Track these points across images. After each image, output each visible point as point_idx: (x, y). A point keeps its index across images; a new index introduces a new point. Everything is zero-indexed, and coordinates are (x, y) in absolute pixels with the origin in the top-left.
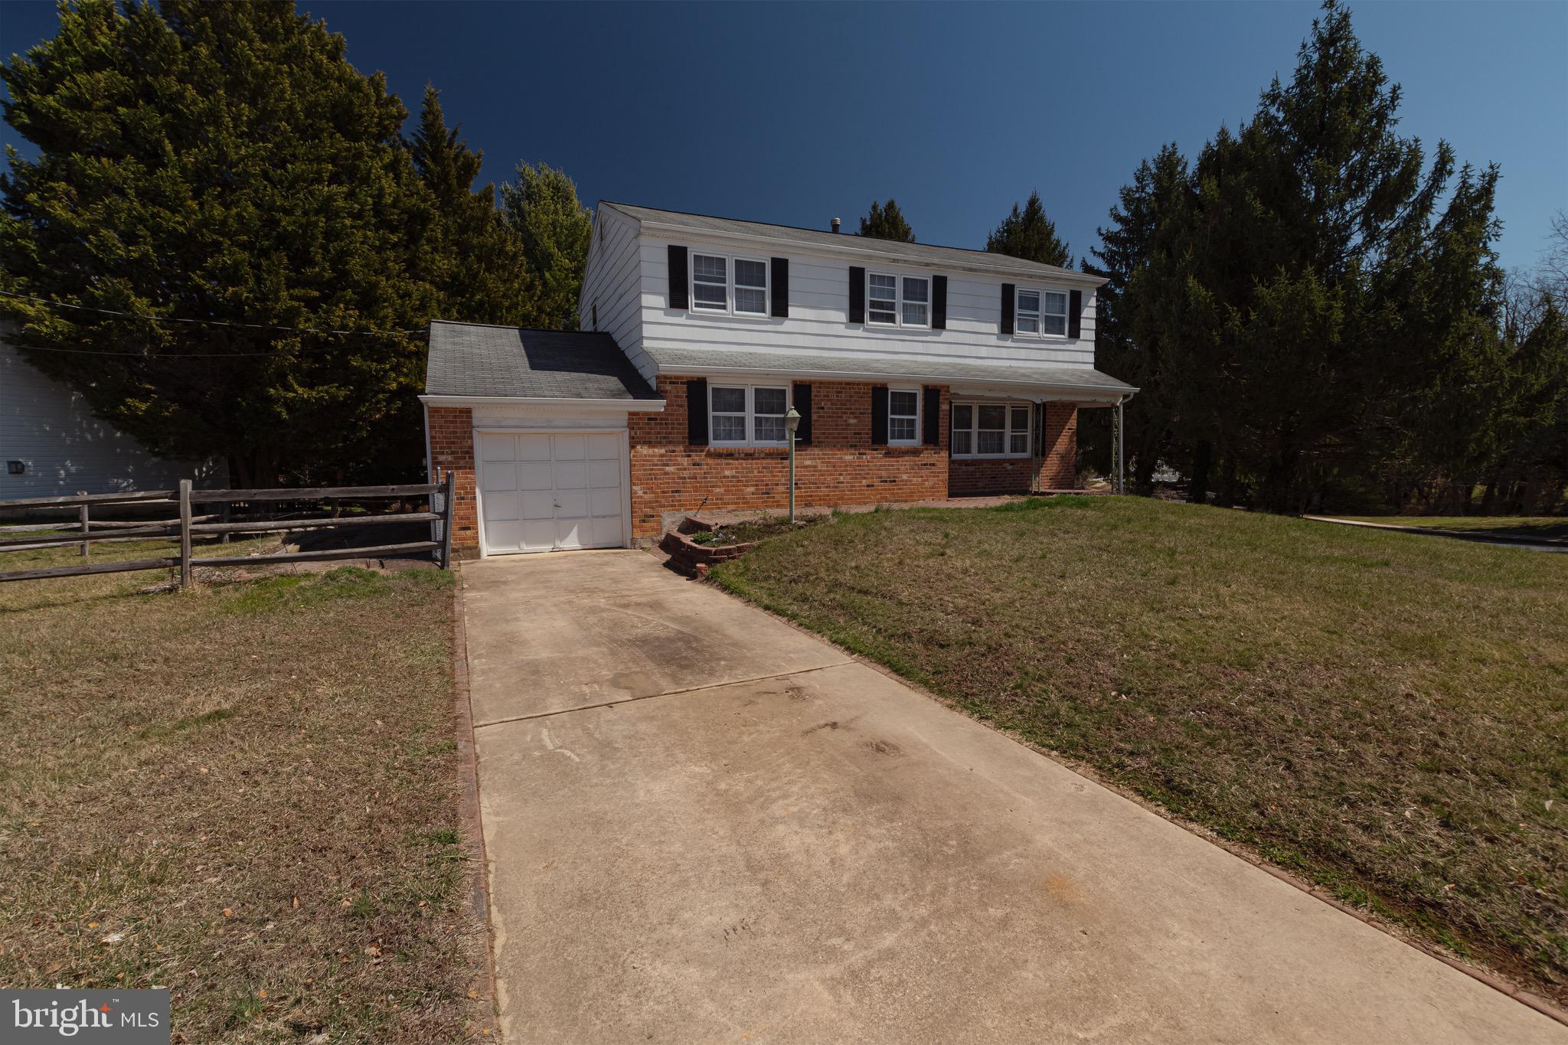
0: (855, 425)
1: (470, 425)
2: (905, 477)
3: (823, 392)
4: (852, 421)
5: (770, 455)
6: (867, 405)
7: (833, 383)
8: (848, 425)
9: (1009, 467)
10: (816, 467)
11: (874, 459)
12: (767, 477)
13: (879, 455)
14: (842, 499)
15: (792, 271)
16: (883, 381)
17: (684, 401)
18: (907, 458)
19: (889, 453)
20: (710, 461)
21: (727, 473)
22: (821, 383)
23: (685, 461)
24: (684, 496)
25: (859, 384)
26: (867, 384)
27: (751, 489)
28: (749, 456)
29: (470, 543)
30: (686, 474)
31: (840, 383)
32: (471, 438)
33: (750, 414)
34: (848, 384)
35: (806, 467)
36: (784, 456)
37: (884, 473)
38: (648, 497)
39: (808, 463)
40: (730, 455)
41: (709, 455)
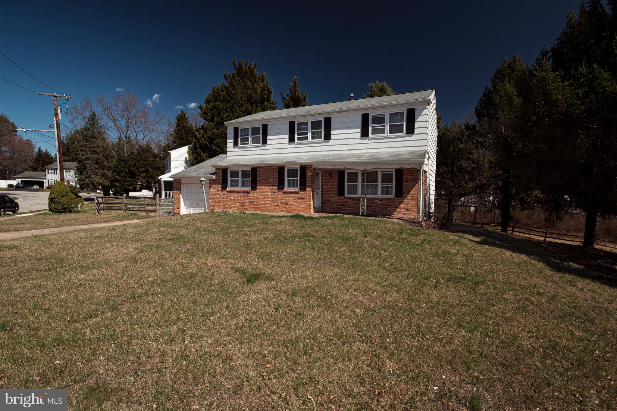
0: (272, 182)
1: (181, 183)
2: (291, 203)
3: (261, 170)
4: (271, 181)
5: (244, 192)
6: (276, 174)
7: (264, 167)
8: (269, 182)
9: (379, 202)
10: (258, 197)
11: (280, 195)
12: (243, 200)
13: (281, 193)
14: (267, 209)
15: (269, 128)
16: (283, 165)
17: (221, 175)
18: (292, 195)
19: (285, 193)
20: (227, 194)
21: (232, 198)
22: (260, 167)
23: (221, 194)
24: (221, 204)
25: (273, 167)
26: (276, 166)
27: (238, 203)
28: (238, 192)
29: (178, 212)
30: (221, 197)
31: (267, 167)
32: (180, 186)
33: (240, 179)
34: (270, 167)
35: (255, 197)
36: (248, 193)
37: (283, 201)
38: (212, 204)
39: (256, 195)
40: (233, 192)
41: (227, 192)
